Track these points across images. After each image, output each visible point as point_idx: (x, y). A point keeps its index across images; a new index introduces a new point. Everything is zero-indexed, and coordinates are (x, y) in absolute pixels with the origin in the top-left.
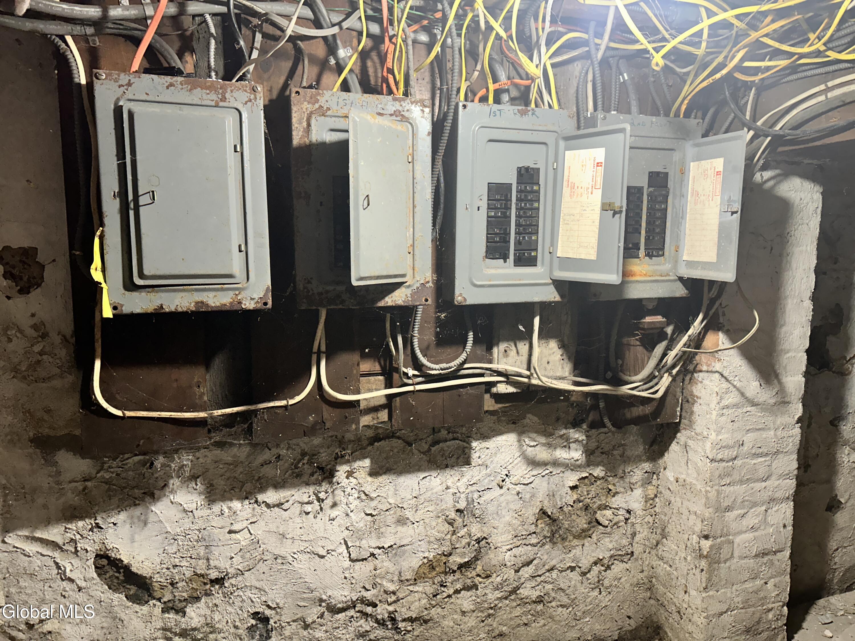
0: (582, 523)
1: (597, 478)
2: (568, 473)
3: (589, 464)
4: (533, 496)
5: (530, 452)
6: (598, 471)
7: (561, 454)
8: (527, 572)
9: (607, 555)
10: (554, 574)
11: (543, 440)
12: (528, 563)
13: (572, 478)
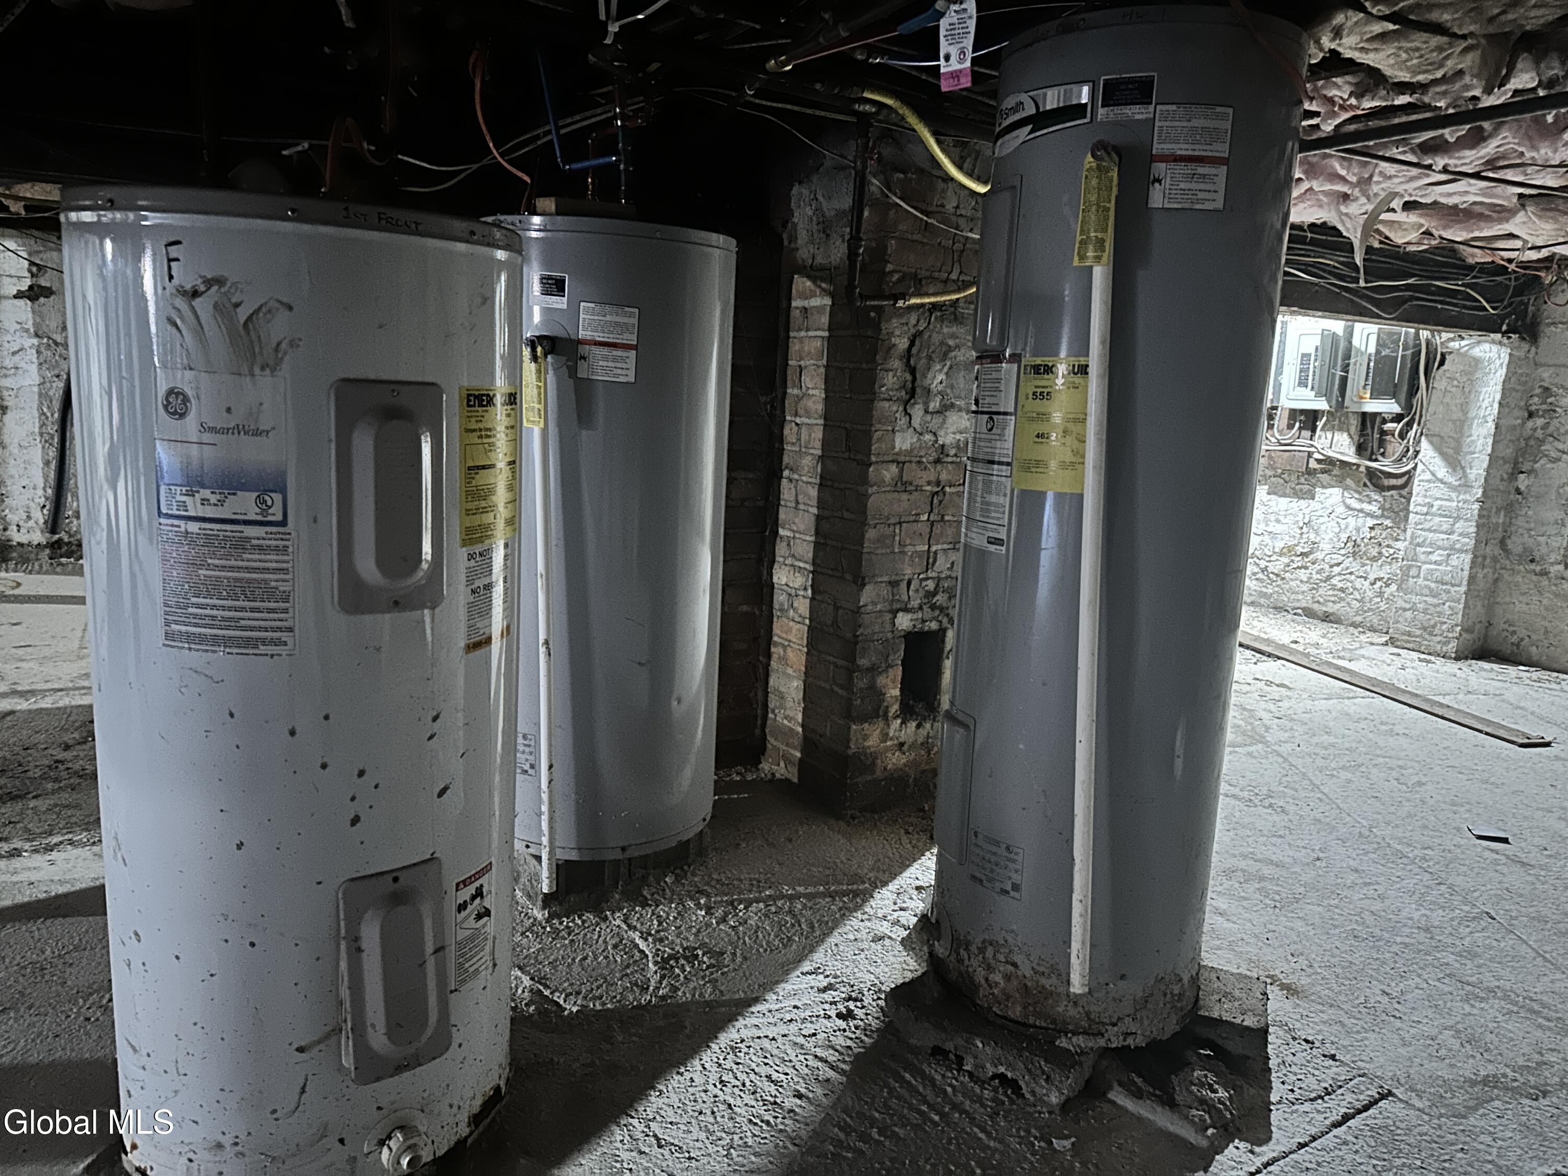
0: (1374, 552)
1: (1387, 528)
2: (1368, 519)
3: (1383, 516)
4: (1347, 527)
5: (1348, 501)
6: (1388, 523)
7: (1367, 507)
8: (1336, 570)
9: (1387, 576)
10: (1353, 577)
11: (1357, 496)
12: (1338, 564)
13: (1371, 522)
